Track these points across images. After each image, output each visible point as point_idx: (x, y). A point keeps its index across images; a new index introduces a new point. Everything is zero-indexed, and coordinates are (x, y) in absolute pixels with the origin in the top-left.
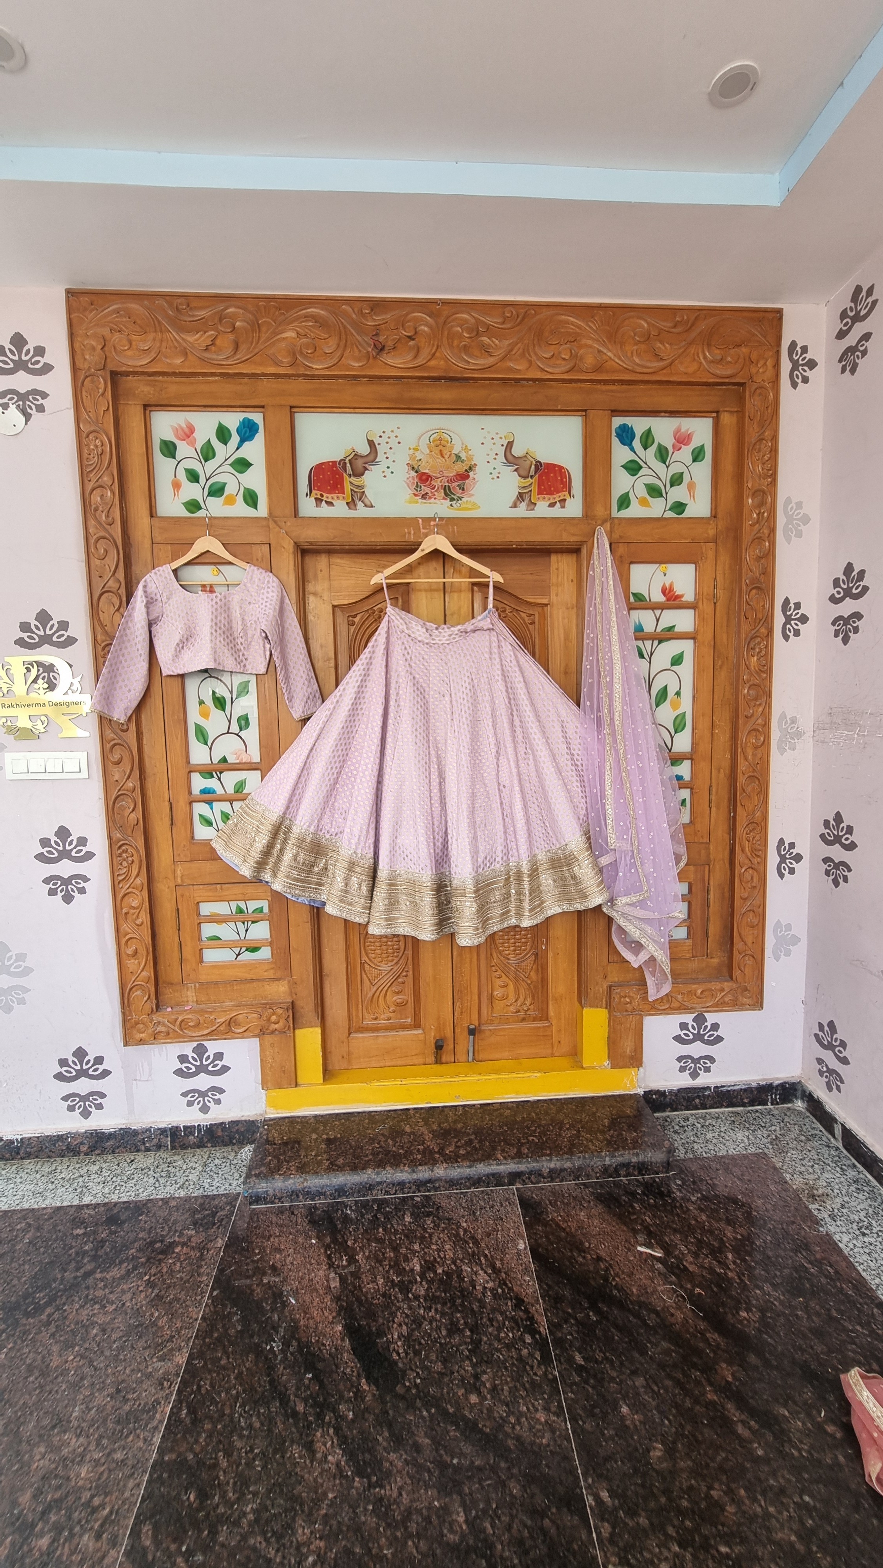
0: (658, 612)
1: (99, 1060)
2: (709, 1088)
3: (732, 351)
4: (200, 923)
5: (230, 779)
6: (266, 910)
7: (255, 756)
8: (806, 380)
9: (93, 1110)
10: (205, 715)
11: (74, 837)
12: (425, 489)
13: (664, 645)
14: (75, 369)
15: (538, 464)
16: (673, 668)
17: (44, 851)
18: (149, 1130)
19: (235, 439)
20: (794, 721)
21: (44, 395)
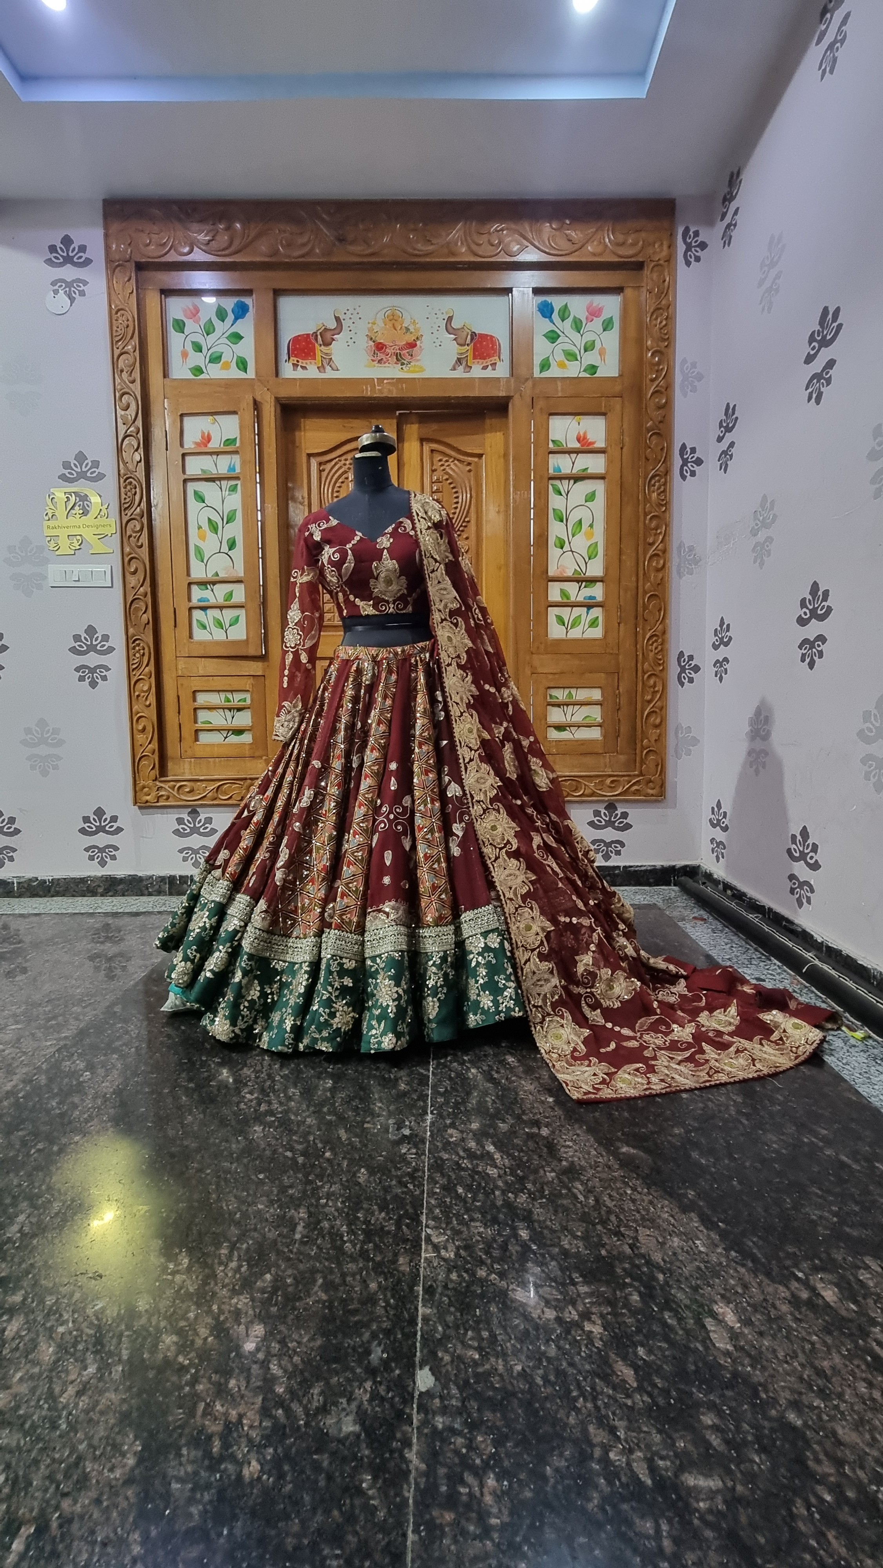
0: (574, 456)
1: (114, 819)
2: (618, 867)
3: (633, 236)
4: (195, 709)
5: (221, 591)
6: (249, 701)
7: (240, 572)
8: (698, 259)
9: (108, 860)
10: (203, 538)
11: (99, 635)
12: (381, 356)
13: (579, 484)
14: (109, 260)
15: (473, 334)
16: (587, 504)
17: (76, 645)
18: (151, 877)
19: (231, 317)
20: (691, 548)
21: (85, 283)
